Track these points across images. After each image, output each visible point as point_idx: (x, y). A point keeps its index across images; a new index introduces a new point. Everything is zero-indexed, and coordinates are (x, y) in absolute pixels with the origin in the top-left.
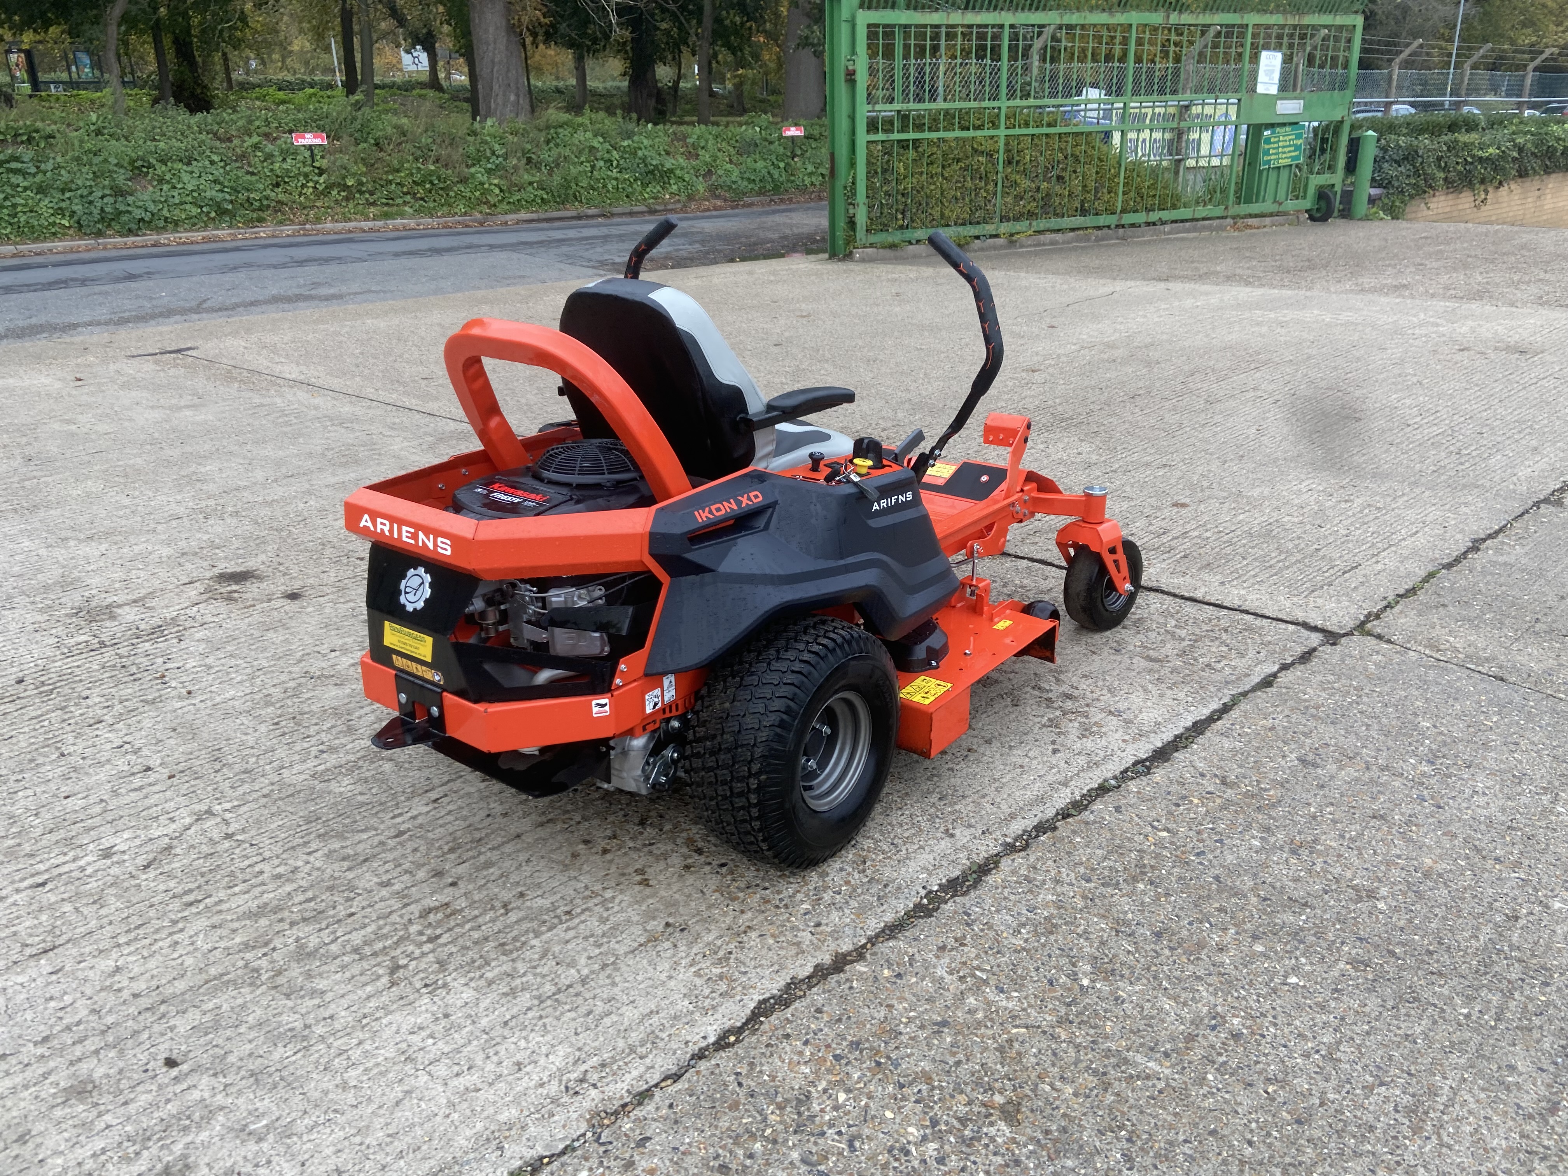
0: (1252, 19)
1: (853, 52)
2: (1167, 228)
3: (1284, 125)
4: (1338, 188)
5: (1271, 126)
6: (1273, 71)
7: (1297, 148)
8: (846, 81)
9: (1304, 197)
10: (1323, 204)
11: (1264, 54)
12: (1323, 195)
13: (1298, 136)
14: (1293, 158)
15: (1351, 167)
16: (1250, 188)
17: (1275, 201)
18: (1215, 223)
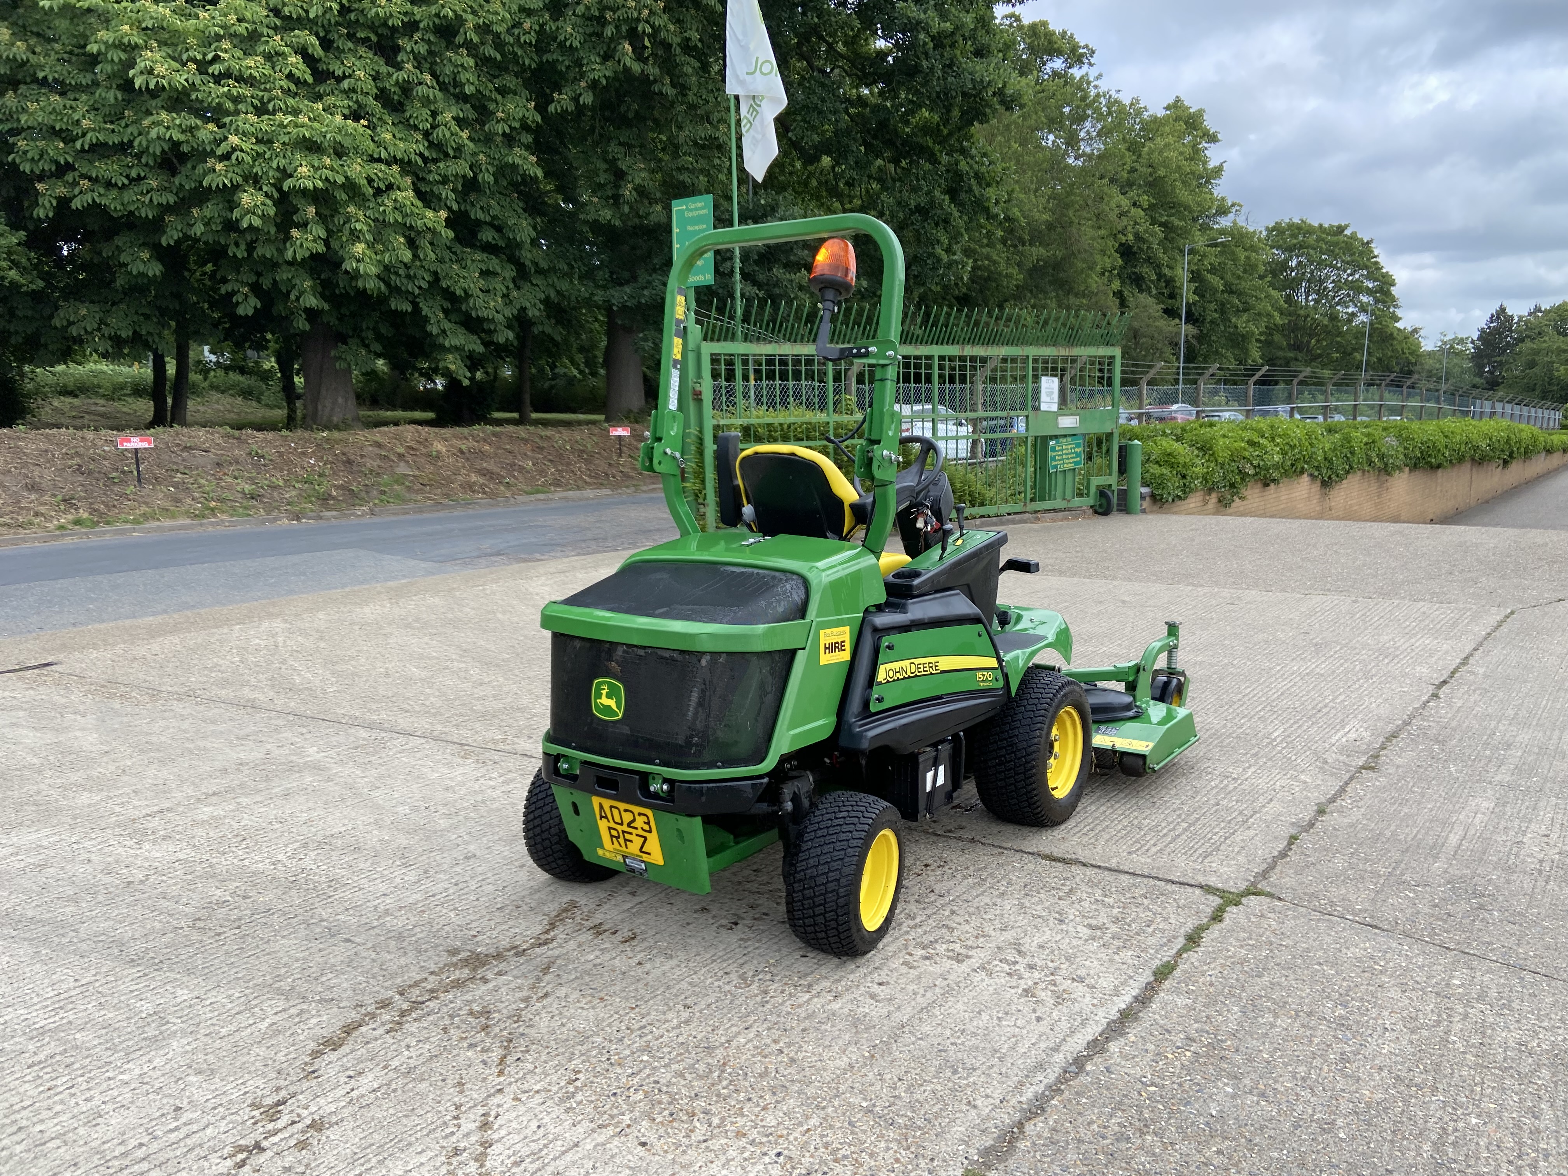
0: (1032, 351)
1: (699, 375)
2: (978, 522)
3: (1065, 436)
4: (1115, 487)
5: (1055, 437)
6: (1052, 393)
7: (1078, 455)
8: (694, 399)
9: (1088, 495)
10: (1104, 501)
11: (1044, 379)
12: (1102, 493)
13: (1078, 445)
14: (1076, 463)
15: (1123, 469)
16: (1042, 488)
17: (1064, 499)
18: (1017, 517)
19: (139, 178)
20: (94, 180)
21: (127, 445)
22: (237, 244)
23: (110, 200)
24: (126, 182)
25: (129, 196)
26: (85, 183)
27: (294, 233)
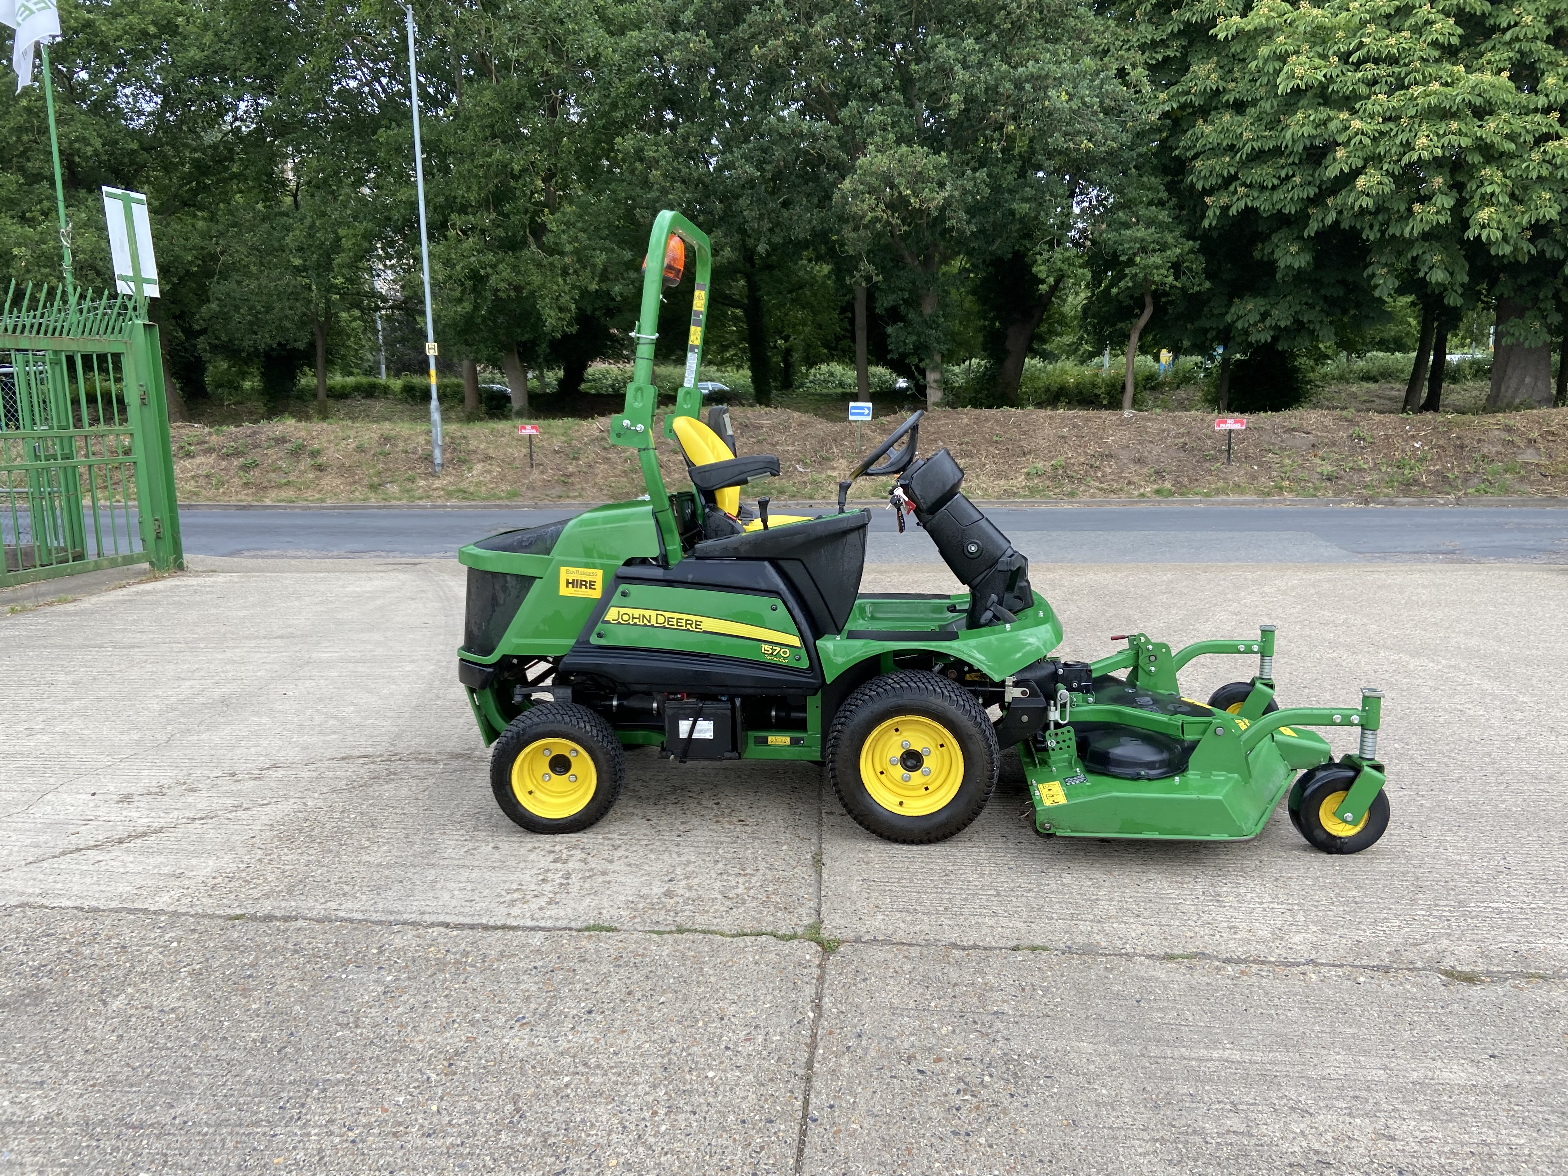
19: (1288, 178)
20: (1250, 186)
21: (1223, 427)
22: (1371, 227)
23: (1263, 204)
24: (1276, 182)
25: (1279, 195)
26: (1241, 190)
27: (1417, 207)
